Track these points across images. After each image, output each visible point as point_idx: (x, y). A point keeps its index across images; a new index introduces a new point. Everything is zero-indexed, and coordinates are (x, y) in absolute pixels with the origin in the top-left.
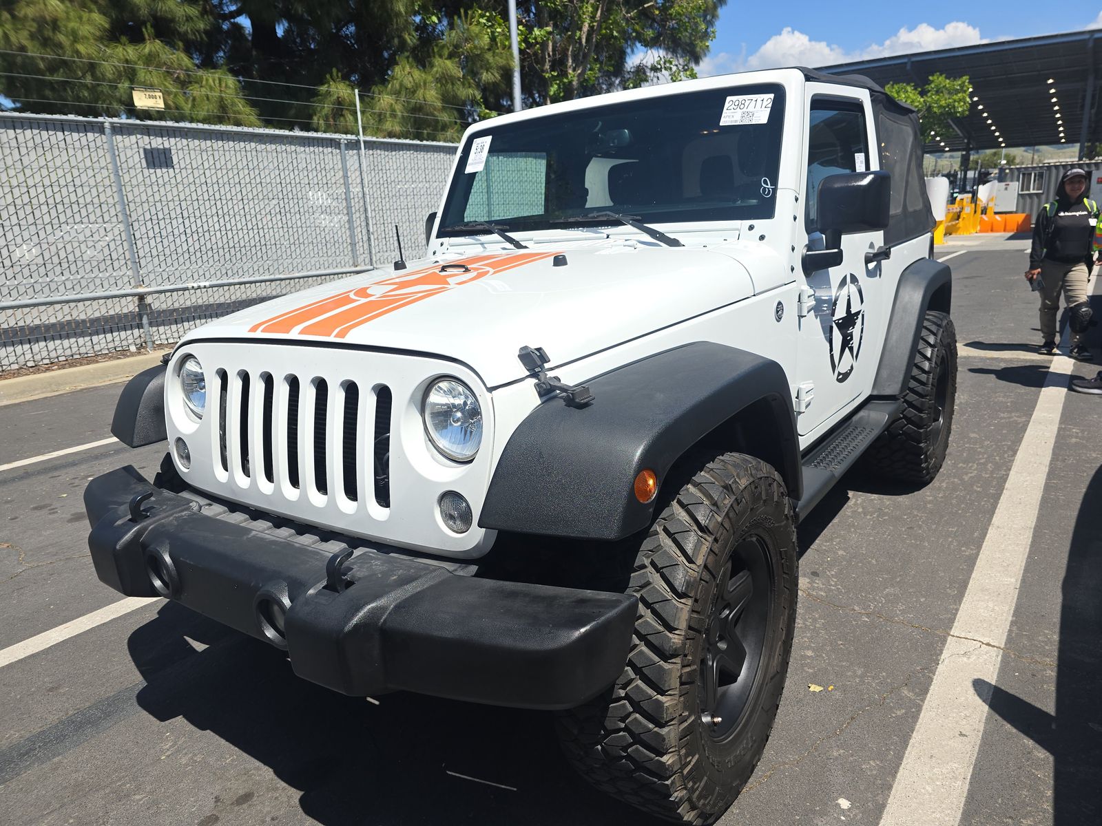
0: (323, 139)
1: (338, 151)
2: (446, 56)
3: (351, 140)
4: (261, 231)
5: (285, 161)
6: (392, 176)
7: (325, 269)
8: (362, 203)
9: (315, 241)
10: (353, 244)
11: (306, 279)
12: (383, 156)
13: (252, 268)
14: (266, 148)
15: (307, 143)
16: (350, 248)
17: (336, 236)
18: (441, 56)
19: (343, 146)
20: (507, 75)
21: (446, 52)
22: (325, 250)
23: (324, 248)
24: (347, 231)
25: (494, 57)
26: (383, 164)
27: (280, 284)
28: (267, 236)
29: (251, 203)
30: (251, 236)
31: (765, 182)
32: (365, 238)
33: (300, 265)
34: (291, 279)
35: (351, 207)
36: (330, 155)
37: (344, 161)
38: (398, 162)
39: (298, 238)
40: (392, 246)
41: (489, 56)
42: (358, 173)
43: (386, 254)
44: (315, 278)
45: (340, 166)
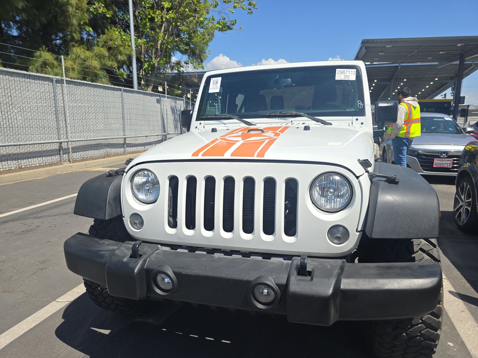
0: (44, 77)
1: (52, 84)
2: (101, 46)
3: (58, 79)
4: (10, 120)
5: (24, 86)
6: (78, 97)
7: (43, 140)
8: (63, 109)
9: (38, 126)
10: (58, 129)
11: (33, 145)
12: (74, 88)
13: (4, 139)
14: (14, 79)
15: (36, 78)
16: (56, 131)
17: (49, 124)
18: (98, 46)
19: (54, 82)
20: (130, 58)
21: (101, 45)
22: (44, 131)
23: (43, 130)
24: (55, 122)
25: (124, 49)
26: (74, 91)
27: (19, 147)
28: (13, 123)
29: (5, 106)
30: (5, 122)
31: (359, 102)
32: (64, 126)
33: (30, 138)
34: (25, 145)
35: (58, 111)
36: (48, 85)
37: (54, 88)
38: (81, 91)
39: (30, 125)
40: (78, 130)
41: (121, 49)
42: (61, 95)
43: (74, 134)
44: (38, 145)
45: (52, 91)
